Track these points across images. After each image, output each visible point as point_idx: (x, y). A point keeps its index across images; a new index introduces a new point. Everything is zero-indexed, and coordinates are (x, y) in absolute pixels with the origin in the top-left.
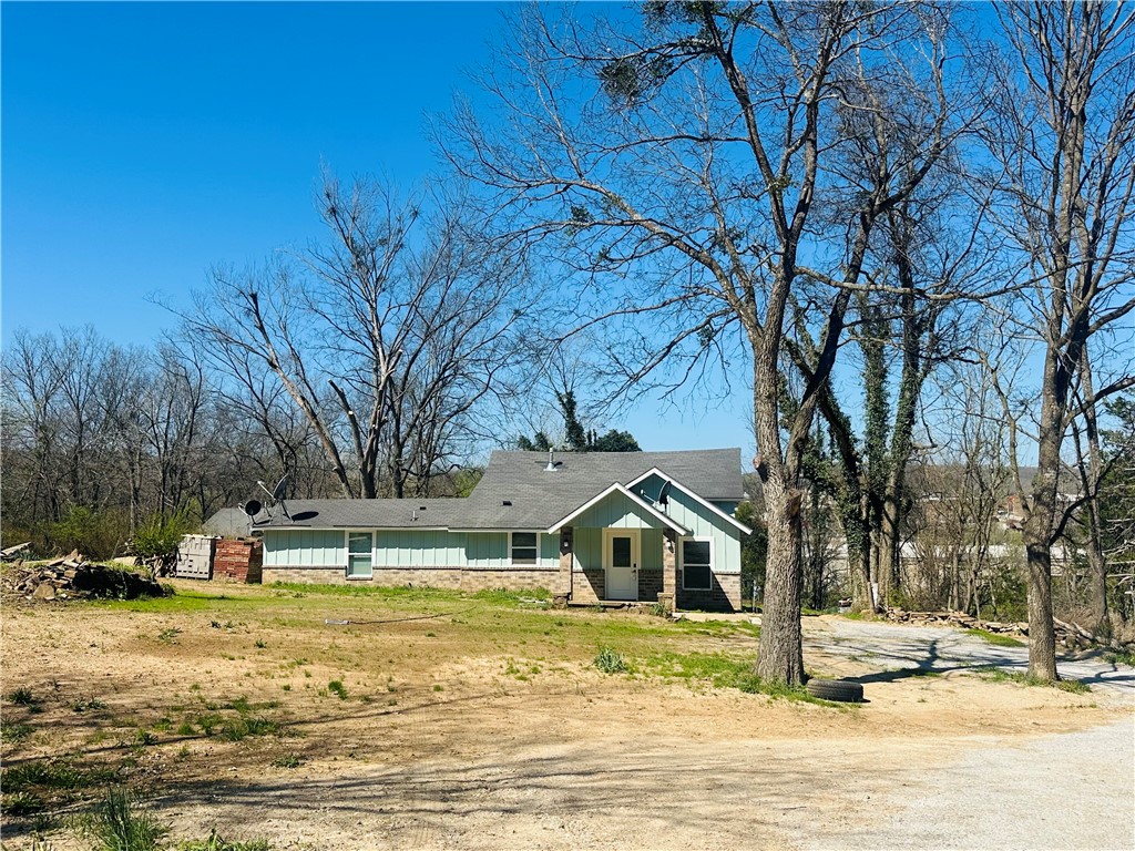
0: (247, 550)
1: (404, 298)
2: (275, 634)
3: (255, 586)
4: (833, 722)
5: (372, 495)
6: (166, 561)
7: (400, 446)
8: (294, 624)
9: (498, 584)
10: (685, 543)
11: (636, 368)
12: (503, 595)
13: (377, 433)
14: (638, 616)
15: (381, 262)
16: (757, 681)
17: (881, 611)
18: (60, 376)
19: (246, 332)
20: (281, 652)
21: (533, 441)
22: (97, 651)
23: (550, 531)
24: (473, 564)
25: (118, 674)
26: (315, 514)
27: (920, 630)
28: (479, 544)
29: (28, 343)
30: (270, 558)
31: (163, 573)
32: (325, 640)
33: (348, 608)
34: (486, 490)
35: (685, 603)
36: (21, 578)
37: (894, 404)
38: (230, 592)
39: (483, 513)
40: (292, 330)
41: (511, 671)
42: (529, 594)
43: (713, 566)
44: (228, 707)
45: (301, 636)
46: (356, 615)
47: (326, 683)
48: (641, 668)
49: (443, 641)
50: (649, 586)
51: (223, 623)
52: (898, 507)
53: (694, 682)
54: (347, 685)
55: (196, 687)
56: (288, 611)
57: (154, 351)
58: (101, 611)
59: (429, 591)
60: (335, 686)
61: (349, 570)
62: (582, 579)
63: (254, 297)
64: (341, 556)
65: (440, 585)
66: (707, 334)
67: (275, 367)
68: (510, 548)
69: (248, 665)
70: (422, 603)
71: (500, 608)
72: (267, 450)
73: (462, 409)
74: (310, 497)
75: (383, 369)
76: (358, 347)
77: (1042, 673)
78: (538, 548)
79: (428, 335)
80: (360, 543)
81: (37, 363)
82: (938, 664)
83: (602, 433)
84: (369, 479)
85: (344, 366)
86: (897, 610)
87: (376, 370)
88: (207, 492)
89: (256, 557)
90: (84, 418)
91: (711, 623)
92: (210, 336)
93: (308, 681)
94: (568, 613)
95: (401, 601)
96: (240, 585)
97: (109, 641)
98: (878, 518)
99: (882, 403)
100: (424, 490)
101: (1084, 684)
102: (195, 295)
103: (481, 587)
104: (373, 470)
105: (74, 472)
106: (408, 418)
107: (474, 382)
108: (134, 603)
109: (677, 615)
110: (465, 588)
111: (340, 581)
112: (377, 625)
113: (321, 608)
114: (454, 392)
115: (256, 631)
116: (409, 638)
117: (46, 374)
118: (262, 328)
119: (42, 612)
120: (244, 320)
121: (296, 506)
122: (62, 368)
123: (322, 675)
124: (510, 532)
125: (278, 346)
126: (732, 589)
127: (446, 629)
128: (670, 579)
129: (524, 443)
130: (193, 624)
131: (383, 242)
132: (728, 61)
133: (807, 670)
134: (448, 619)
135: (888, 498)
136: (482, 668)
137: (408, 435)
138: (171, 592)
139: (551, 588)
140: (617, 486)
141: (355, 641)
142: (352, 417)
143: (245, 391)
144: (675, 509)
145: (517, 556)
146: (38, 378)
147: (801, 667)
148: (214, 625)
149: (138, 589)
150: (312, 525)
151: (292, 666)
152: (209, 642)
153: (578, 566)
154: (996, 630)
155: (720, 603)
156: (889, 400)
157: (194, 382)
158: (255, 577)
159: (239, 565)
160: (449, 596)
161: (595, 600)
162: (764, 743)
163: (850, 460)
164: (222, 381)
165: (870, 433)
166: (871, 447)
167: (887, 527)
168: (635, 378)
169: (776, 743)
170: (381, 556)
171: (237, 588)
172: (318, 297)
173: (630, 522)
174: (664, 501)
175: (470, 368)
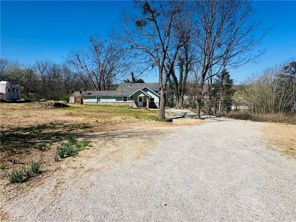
0: (80, 99)
1: (104, 56)
2: (87, 113)
3: (82, 105)
4: (167, 125)
5: (100, 90)
6: (67, 101)
7: (104, 82)
8: (89, 111)
9: (121, 105)
10: (151, 98)
11: (142, 71)
12: (122, 107)
13: (100, 79)
14: (143, 110)
15: (100, 49)
16: (158, 119)
17: (180, 108)
18: (45, 68)
19: (77, 62)
20: (88, 116)
21: (127, 81)
22: (60, 116)
23: (129, 97)
24: (117, 101)
25: (64, 120)
26: (91, 93)
27: (185, 111)
28: (118, 98)
29: (38, 62)
30: (84, 101)
31: (67, 103)
32: (95, 114)
33: (98, 109)
34: (119, 89)
35: (150, 107)
36: (45, 105)
37: (184, 75)
38: (79, 106)
39: (118, 93)
40: (85, 62)
41: (123, 118)
42: (126, 106)
43: (155, 102)
44: (81, 124)
45: (91, 114)
46: (99, 110)
47: (95, 121)
48: (142, 118)
49: (113, 114)
50: (145, 105)
51: (79, 111)
52: (183, 92)
53: (149, 120)
54: (99, 121)
55: (76, 121)
56: (88, 109)
57: (61, 65)
58: (59, 110)
59: (110, 106)
60: (97, 121)
61: (97, 102)
62: (134, 104)
63: (78, 56)
64: (96, 100)
65: (112, 105)
66: (153, 66)
67: (82, 68)
68: (123, 99)
69: (83, 118)
70: (109, 108)
71: (121, 109)
72: (82, 82)
73: (114, 75)
74: (90, 90)
75: (101, 68)
76: (97, 64)
77: (198, 117)
78: (127, 99)
79: (109, 62)
80: (99, 98)
81: (40, 66)
82: (185, 116)
83: (138, 79)
84: (99, 87)
85: (94, 68)
86: (182, 108)
87: (100, 68)
88: (72, 88)
89: (82, 100)
90: (50, 76)
91: (154, 111)
92: (71, 62)
93: (93, 120)
94: (132, 109)
95: (106, 108)
96: (80, 105)
97: (62, 115)
98: (181, 94)
99: (182, 75)
100: (109, 89)
101: (204, 119)
102: (68, 55)
103: (118, 105)
104: (100, 86)
105: (49, 85)
106: (106, 76)
107: (116, 71)
108: (64, 108)
109: (149, 109)
110: (116, 105)
111: (96, 104)
112: (102, 112)
113: (93, 109)
114: (113, 72)
115: (84, 113)
116: (107, 114)
117: (42, 68)
118: (80, 61)
119: (50, 110)
120: (77, 60)
121: (88, 92)
122: (45, 67)
123: (95, 119)
124: (123, 96)
125: (83, 64)
126: (157, 105)
127: (113, 112)
128: (148, 104)
129: (125, 81)
130: (74, 112)
131: (100, 45)
132: (156, 22)
133: (165, 117)
134: (113, 110)
135: (182, 91)
136: (118, 118)
137: (106, 80)
138: (69, 106)
139: (130, 105)
140: (140, 89)
141: (99, 114)
142: (96, 77)
143: (77, 72)
144: (149, 93)
145: (124, 100)
146: (41, 68)
147: (164, 117)
148: (77, 112)
149: (64, 106)
150: (91, 95)
151: (90, 118)
152: (77, 115)
153: (133, 102)
154: (195, 111)
155: (155, 107)
156: (183, 75)
157: (68, 70)
158: (82, 103)
159: (79, 101)
160: (113, 107)
161: (136, 107)
162: (157, 128)
163: (177, 84)
164: (74, 70)
165: (180, 80)
166: (180, 82)
167: (182, 95)
168: (142, 73)
169: (159, 128)
170: (102, 100)
171: (79, 105)
172: (89, 56)
173: (142, 95)
174: (147, 92)
175: (115, 68)
